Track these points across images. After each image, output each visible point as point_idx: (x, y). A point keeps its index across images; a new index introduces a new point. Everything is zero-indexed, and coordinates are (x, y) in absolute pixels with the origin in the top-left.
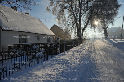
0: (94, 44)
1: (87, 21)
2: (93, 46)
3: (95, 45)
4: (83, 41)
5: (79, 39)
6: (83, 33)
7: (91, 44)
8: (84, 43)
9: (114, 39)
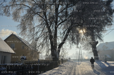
0: (77, 68)
1: (66, 33)
2: (73, 71)
3: (77, 70)
4: (59, 62)
5: (53, 61)
6: (59, 51)
7: (71, 68)
8: (61, 66)
9: (106, 62)
